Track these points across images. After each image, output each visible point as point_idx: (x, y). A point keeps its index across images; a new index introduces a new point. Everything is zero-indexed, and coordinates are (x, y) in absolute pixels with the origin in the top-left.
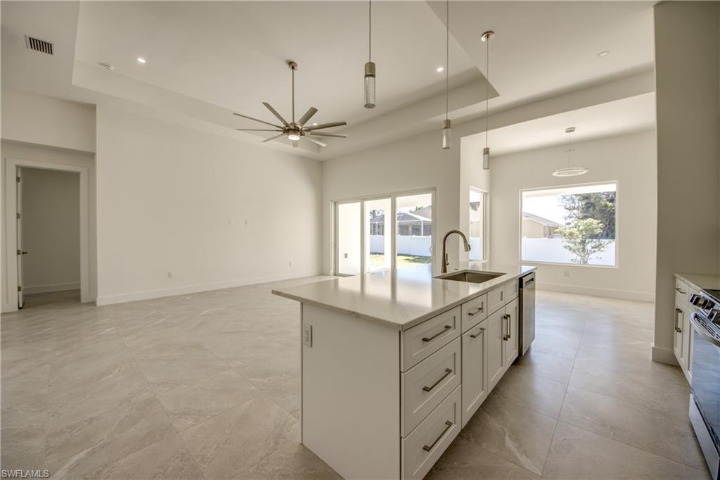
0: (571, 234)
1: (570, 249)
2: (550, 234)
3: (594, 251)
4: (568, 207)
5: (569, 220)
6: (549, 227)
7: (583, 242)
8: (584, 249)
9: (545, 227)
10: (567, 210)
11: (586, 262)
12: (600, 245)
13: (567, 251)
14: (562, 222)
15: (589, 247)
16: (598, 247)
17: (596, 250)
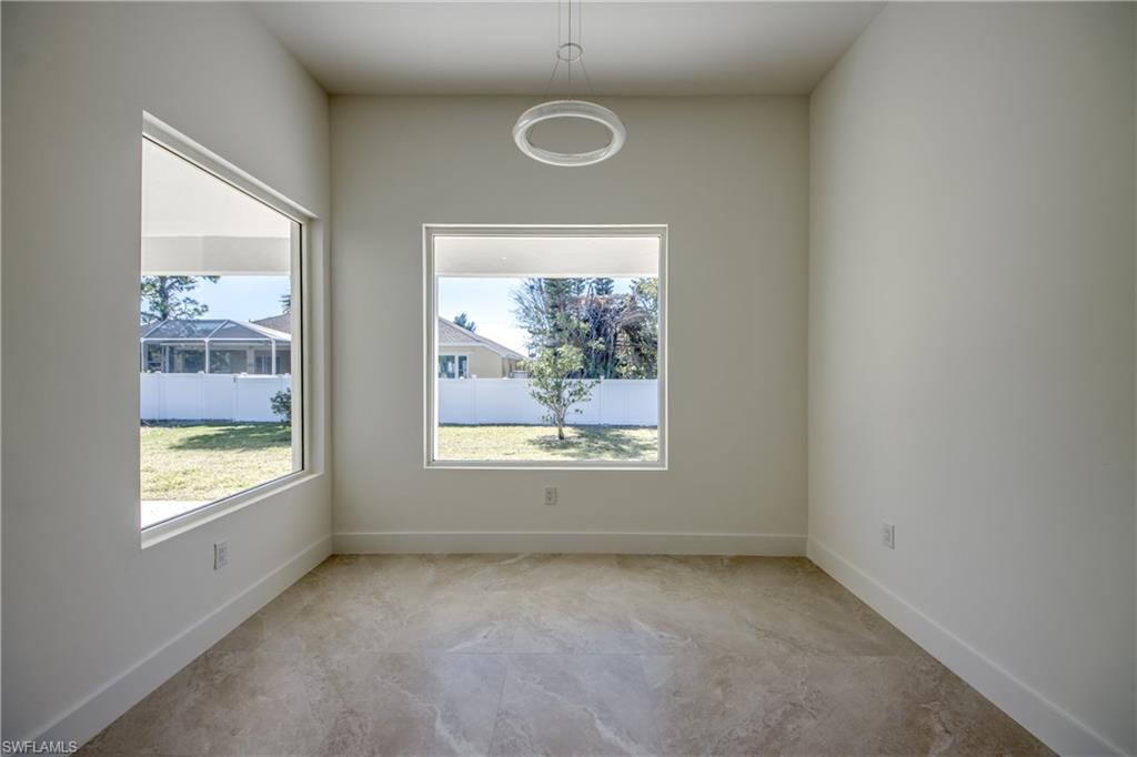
0: (541, 372)
1: (540, 398)
2: (511, 371)
3: (573, 401)
4: (532, 329)
5: (533, 351)
6: (510, 360)
7: (558, 386)
8: (559, 397)
9: (503, 359)
10: (531, 335)
11: (562, 420)
12: (581, 389)
13: (535, 401)
14: (525, 353)
15: (565, 394)
16: (580, 392)
17: (576, 398)
